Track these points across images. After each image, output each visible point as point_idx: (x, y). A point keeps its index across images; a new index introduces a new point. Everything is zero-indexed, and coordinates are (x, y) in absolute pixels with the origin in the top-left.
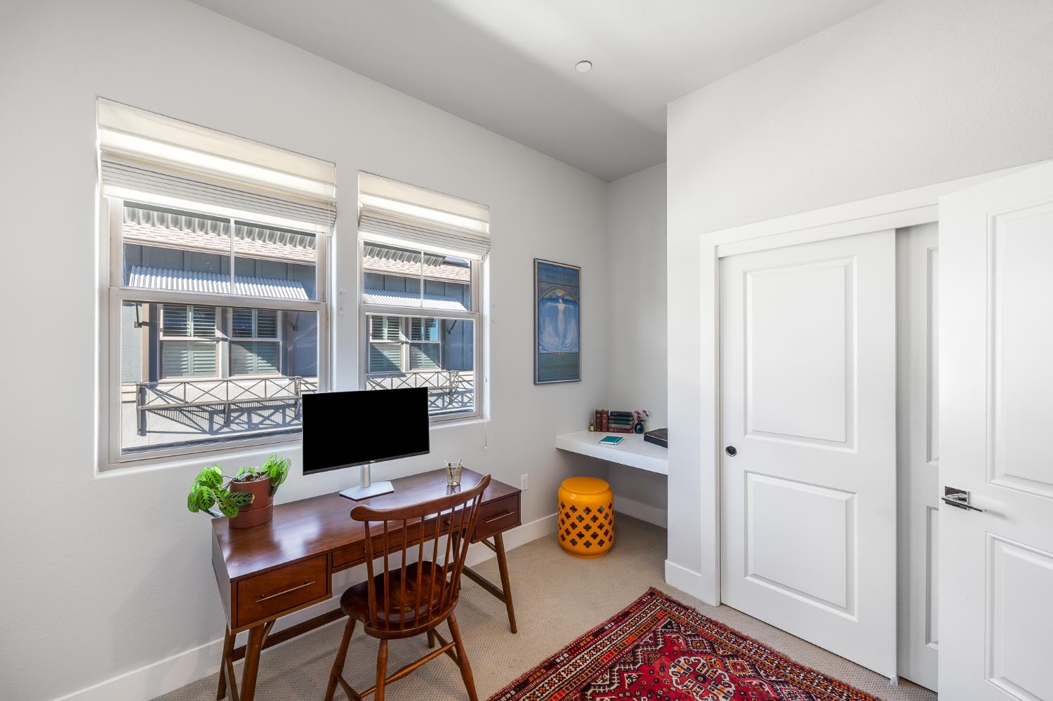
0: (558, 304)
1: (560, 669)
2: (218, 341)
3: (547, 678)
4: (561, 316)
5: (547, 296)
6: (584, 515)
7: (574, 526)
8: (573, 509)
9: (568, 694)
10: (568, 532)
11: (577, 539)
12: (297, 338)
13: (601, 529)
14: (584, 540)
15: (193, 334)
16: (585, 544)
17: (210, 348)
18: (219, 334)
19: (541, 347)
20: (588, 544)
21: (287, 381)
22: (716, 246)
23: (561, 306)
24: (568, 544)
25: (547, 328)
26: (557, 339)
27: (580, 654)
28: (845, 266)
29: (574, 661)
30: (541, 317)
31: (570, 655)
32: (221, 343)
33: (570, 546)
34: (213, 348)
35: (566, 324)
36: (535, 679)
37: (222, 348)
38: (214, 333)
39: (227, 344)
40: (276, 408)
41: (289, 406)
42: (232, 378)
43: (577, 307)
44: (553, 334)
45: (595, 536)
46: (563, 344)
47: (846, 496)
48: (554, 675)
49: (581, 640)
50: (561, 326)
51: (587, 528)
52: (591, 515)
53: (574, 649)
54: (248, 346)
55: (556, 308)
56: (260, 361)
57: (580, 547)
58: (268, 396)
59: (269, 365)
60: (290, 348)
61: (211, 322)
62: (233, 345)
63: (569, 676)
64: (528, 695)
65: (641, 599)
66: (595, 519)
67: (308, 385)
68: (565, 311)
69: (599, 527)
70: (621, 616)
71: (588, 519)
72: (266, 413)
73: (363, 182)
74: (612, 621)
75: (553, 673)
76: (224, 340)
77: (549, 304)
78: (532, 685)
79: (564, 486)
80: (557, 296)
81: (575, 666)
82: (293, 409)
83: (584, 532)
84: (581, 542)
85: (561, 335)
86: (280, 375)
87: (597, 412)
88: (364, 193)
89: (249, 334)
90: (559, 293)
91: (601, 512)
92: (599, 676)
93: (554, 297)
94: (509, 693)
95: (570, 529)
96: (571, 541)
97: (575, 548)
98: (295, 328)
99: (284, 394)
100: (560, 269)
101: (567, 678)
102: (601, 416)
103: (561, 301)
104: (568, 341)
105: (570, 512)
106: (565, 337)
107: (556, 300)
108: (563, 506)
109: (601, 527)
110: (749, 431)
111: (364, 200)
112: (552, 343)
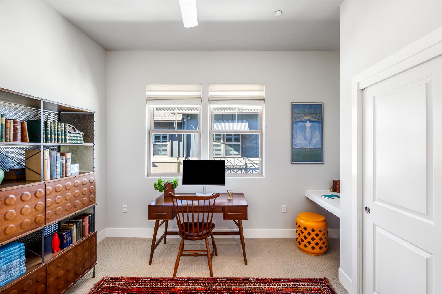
0: (306, 124)
1: (248, 282)
2: (222, 144)
3: (240, 282)
4: (308, 130)
5: (299, 120)
6: (311, 232)
7: (305, 237)
8: (305, 229)
9: (242, 291)
10: (302, 240)
11: (307, 244)
12: (246, 143)
13: (321, 241)
14: (311, 245)
15: (215, 142)
16: (312, 248)
17: (219, 146)
18: (222, 141)
19: (294, 145)
20: (313, 248)
21: (243, 159)
22: (359, 83)
23: (308, 124)
24: (302, 246)
25: (299, 136)
26: (305, 142)
27: (260, 282)
28: (426, 83)
29: (256, 283)
30: (295, 131)
31: (256, 281)
32: (223, 144)
33: (303, 248)
34: (220, 146)
35: (312, 133)
36: (236, 280)
37: (223, 146)
38: (221, 141)
39: (224, 145)
40: (239, 169)
41: (243, 169)
42: (226, 157)
43: (320, 124)
44: (303, 139)
45: (317, 244)
46: (310, 143)
47: (428, 256)
48: (243, 283)
49: (266, 279)
50: (308, 134)
51: (313, 239)
52: (315, 233)
53: (259, 280)
54: (230, 145)
55: (305, 126)
56: (234, 151)
57: (309, 248)
58: (235, 164)
59: (237, 152)
60: (244, 146)
61: (220, 137)
62: (226, 145)
63: (249, 286)
64: (229, 283)
65: (312, 279)
66: (317, 235)
67: (250, 161)
68: (311, 127)
69: (319, 239)
70: (294, 280)
71: (313, 235)
72: (236, 170)
73: (210, 87)
74: (287, 280)
75: (244, 282)
76: (223, 143)
77: (299, 124)
78: (233, 281)
79: (299, 216)
80: (306, 120)
81: (254, 285)
82: (245, 170)
83: (311, 241)
84: (309, 246)
85: (308, 138)
86: (241, 157)
87: (334, 181)
88: (211, 91)
89: (231, 141)
90: (307, 118)
91: (321, 232)
92: (259, 293)
93: (303, 120)
94: (224, 279)
95: (304, 239)
96: (304, 245)
97: (306, 249)
98: (245, 139)
99: (240, 164)
100: (307, 106)
101: (247, 286)
102: (336, 183)
103: (308, 122)
104: (314, 142)
105: (304, 230)
106: (311, 140)
107: (305, 121)
108: (299, 226)
109: (321, 239)
110: (376, 199)
111: (211, 94)
112: (301, 143)
